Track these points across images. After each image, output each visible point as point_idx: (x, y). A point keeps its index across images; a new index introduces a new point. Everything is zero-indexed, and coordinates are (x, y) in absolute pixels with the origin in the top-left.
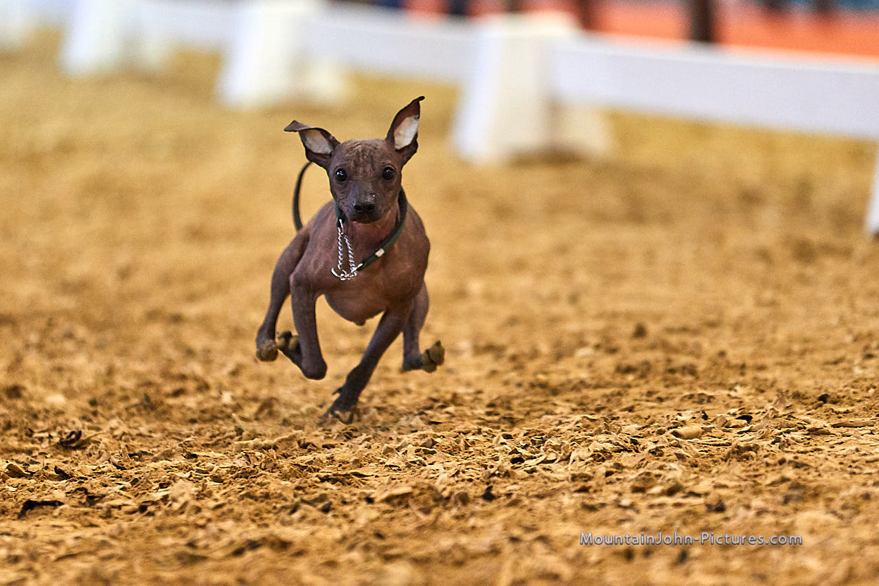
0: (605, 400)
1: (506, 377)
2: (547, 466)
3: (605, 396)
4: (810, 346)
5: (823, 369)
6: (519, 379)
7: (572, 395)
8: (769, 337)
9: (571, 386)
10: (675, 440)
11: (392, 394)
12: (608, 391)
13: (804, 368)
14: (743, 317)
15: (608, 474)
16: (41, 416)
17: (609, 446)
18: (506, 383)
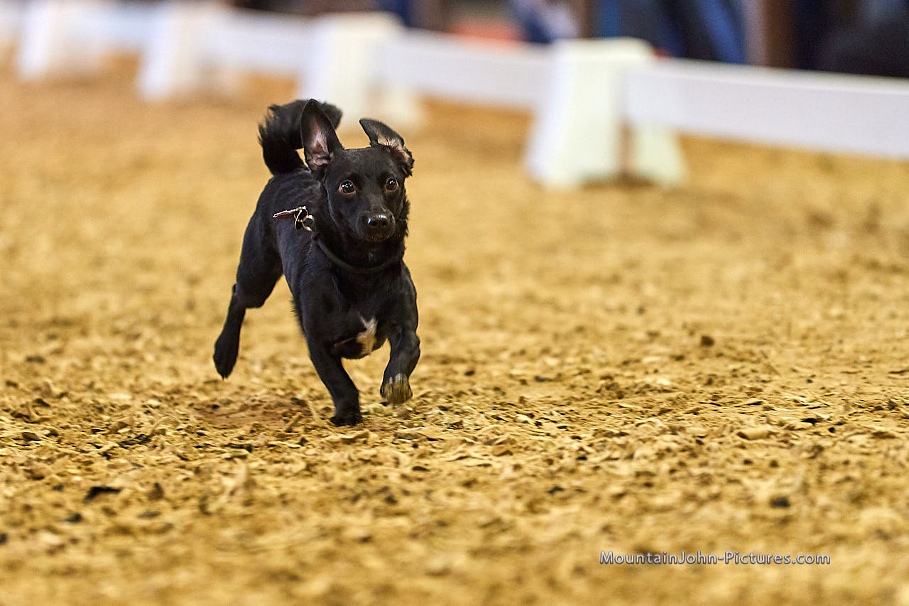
0: (670, 402)
1: (572, 382)
2: (611, 463)
3: (670, 400)
4: (877, 356)
5: (889, 378)
6: (584, 383)
7: (638, 399)
8: (836, 348)
9: (636, 390)
10: (740, 441)
11: (460, 394)
12: (673, 395)
13: (870, 377)
14: (810, 329)
15: (672, 471)
16: (106, 410)
17: (674, 446)
18: (573, 387)
